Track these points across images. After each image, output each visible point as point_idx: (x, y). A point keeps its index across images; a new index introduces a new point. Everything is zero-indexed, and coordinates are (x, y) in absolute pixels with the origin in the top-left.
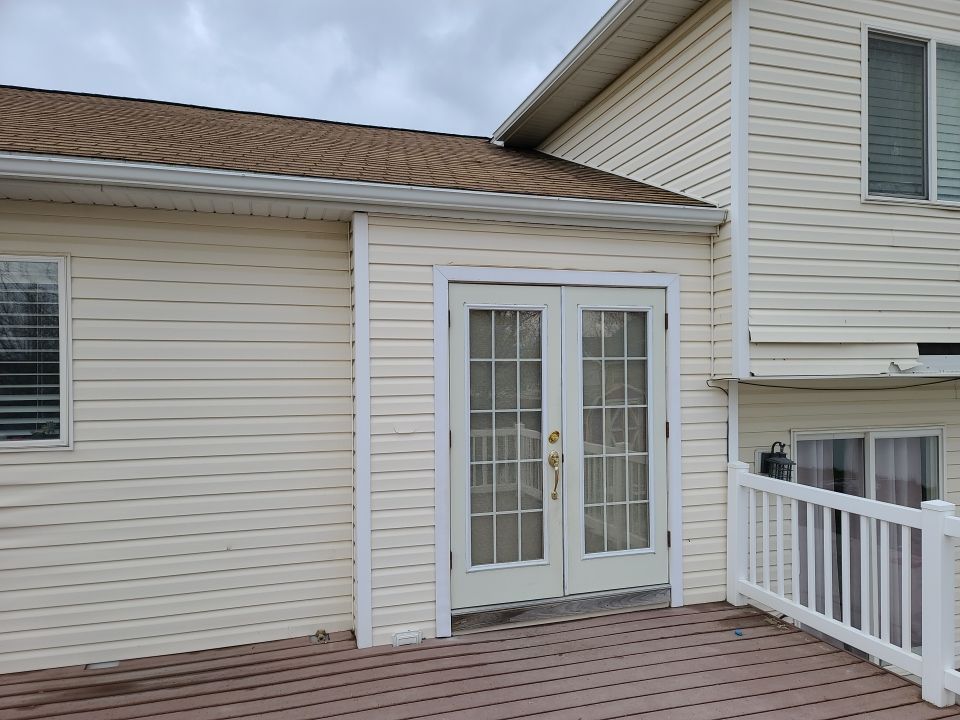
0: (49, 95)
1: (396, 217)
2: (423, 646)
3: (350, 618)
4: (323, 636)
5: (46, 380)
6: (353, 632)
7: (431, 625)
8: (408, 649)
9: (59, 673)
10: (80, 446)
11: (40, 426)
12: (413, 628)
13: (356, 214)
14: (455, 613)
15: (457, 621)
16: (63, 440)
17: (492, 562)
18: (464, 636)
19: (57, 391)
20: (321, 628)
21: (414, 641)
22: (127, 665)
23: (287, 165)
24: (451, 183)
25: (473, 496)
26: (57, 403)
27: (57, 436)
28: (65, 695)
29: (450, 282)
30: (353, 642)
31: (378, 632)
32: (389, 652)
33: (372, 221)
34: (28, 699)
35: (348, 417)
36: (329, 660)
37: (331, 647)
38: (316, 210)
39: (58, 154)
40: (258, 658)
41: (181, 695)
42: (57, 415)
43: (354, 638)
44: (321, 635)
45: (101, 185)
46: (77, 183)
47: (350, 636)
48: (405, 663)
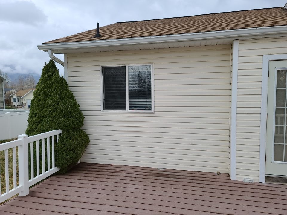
0: (146, 21)
1: (249, 39)
2: (254, 184)
3: (228, 170)
4: (219, 174)
5: (148, 96)
6: (229, 175)
7: (257, 178)
8: (248, 184)
9: (151, 169)
10: (156, 113)
11: (147, 107)
12: (251, 177)
13: (235, 41)
14: (267, 175)
15: (267, 178)
16: (152, 111)
17: (283, 161)
18: (269, 184)
19: (151, 98)
20: (218, 171)
21: (251, 182)
22: (166, 170)
23: (212, 28)
24: (271, 24)
25: (275, 137)
26: (151, 101)
27: (151, 110)
28: (153, 175)
29: (269, 61)
30: (229, 178)
31: (238, 176)
32: (242, 183)
33: (241, 42)
34: (145, 174)
35: (228, 108)
36: (222, 181)
37: (222, 177)
38: (214, 42)
39: (152, 36)
40: (200, 176)
41: (181, 181)
42: (151, 104)
43: (229, 176)
44: (218, 173)
45: (162, 43)
46: (156, 43)
47: (228, 175)
48: (248, 188)
